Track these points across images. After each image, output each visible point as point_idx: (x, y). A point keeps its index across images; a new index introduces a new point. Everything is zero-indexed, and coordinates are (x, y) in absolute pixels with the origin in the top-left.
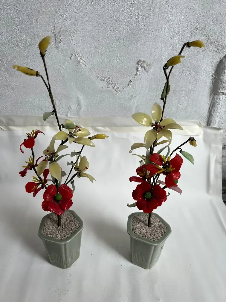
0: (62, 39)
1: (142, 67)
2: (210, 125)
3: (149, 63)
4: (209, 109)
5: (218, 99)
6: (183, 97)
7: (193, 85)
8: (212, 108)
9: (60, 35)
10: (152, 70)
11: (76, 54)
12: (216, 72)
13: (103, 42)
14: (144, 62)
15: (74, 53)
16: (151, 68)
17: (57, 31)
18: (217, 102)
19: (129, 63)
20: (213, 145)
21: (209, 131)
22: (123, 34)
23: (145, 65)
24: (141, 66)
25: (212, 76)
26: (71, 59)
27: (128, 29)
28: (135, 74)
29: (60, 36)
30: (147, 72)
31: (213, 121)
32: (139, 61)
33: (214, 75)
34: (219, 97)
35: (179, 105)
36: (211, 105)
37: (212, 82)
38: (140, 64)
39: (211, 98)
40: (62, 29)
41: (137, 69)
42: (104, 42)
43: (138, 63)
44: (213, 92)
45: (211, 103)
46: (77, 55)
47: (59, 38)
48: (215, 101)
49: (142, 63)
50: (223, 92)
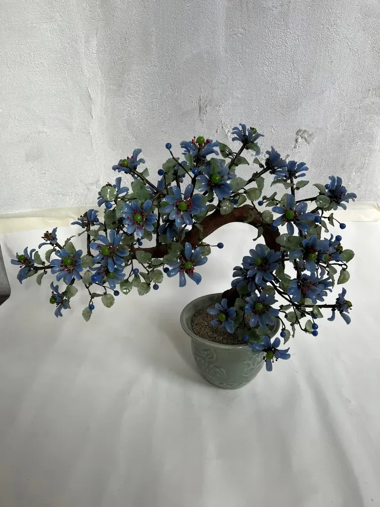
0: (208, 110)
1: (302, 138)
3: (310, 133)
6: (355, 173)
7: (367, 158)
9: (206, 105)
10: (314, 141)
11: (224, 126)
13: (255, 111)
14: (305, 131)
15: (221, 125)
16: (313, 138)
17: (203, 101)
19: (287, 133)
22: (279, 101)
23: (306, 136)
24: (301, 136)
26: (217, 132)
27: (286, 94)
28: (293, 146)
29: (206, 107)
30: (308, 143)
32: (299, 131)
35: (350, 183)
38: (300, 134)
40: (208, 99)
41: (296, 141)
42: (257, 111)
43: (297, 133)
46: (224, 128)
47: (204, 109)
49: (302, 134)
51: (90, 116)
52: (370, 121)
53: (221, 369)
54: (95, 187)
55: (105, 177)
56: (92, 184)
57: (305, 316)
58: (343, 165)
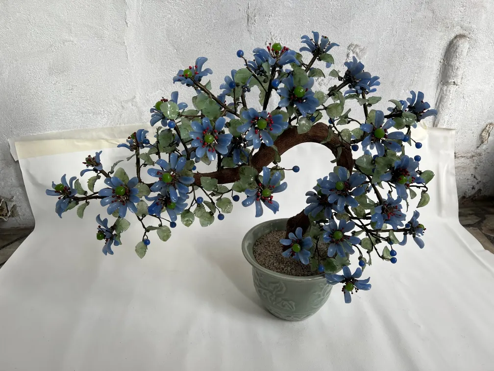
0: (256, 20)
1: (354, 52)
2: (436, 126)
3: (362, 47)
4: (436, 104)
5: (448, 91)
6: (403, 91)
7: (416, 75)
8: (440, 103)
9: (255, 14)
11: (273, 38)
12: (445, 56)
13: (307, 22)
14: (357, 46)
15: (270, 36)
16: (365, 53)
17: (251, 10)
18: (446, 95)
20: (442, 152)
21: (436, 133)
22: (332, 12)
23: (358, 50)
24: (352, 51)
25: (440, 62)
26: (265, 44)
27: (339, 5)
29: (255, 16)
31: (441, 121)
32: (351, 45)
33: (442, 61)
34: (449, 88)
36: (439, 100)
37: (439, 69)
38: (352, 48)
39: (439, 90)
40: (257, 7)
42: (308, 22)
43: (349, 48)
44: (442, 83)
45: (439, 96)
46: (274, 40)
47: (253, 18)
48: (443, 93)
49: (354, 48)
50: (454, 82)
51: (125, 23)
52: (422, 36)
53: (290, 302)
54: (130, 105)
55: (142, 94)
56: (127, 102)
57: (381, 242)
58: (393, 82)
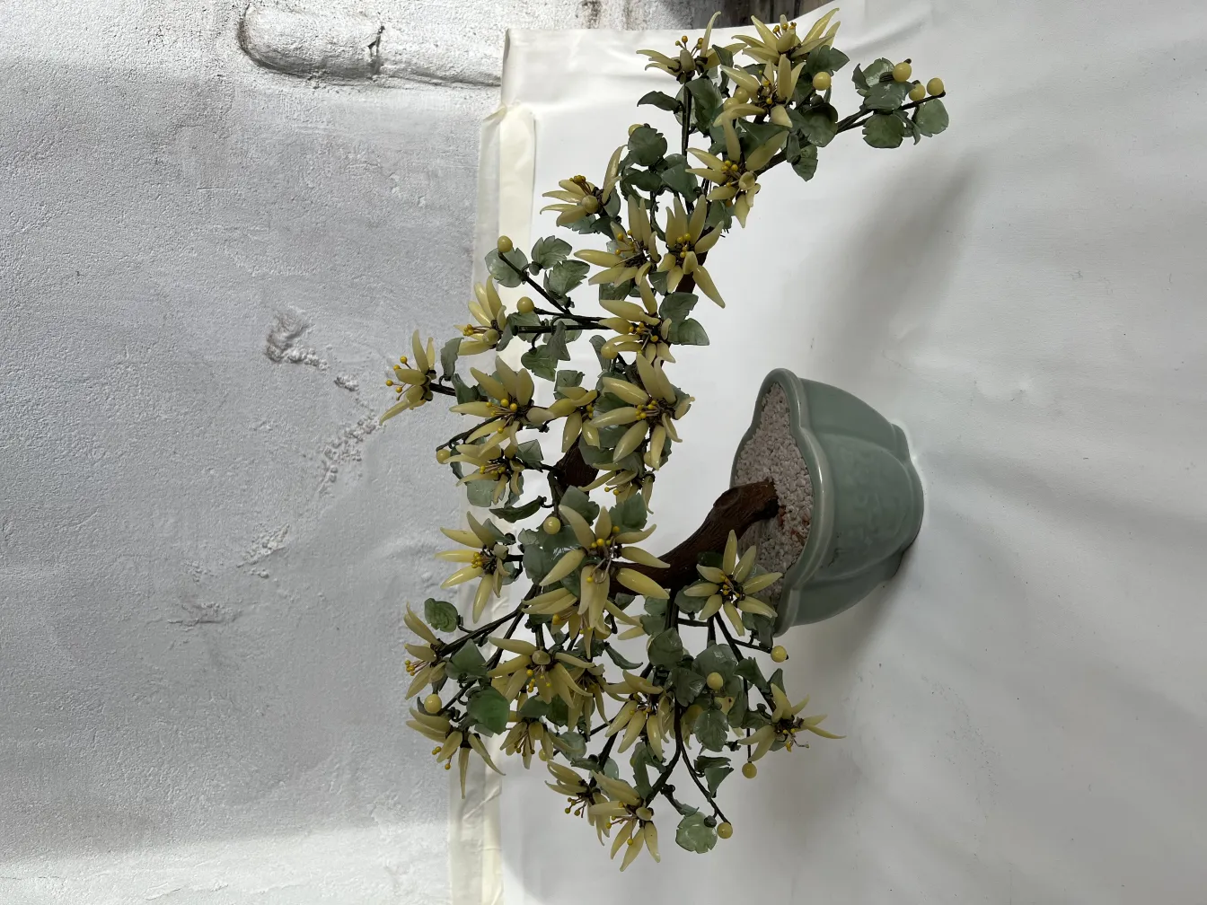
0: (207, 603)
1: (288, 346)
2: (498, 79)
3: (275, 323)
4: (436, 84)
5: (399, 57)
6: (394, 190)
7: (351, 156)
8: (432, 76)
9: (194, 606)
10: (300, 311)
11: (253, 560)
12: (299, 77)
13: (212, 476)
14: (271, 339)
15: (246, 569)
16: (290, 314)
17: (185, 616)
18: (409, 63)
19: (276, 388)
20: (572, 65)
21: (516, 81)
22: (186, 413)
23: (282, 336)
24: (285, 349)
25: (315, 88)
26: (267, 577)
27: (168, 395)
28: (312, 369)
29: (199, 607)
30: (305, 327)
31: (484, 69)
32: (269, 354)
33: (313, 83)
34: (390, 56)
35: (423, 202)
36: (427, 79)
37: (337, 88)
38: (278, 351)
39: (396, 81)
40: (179, 602)
41: (297, 361)
42: (212, 472)
43: (276, 360)
44: (375, 77)
45: (413, 80)
46: (255, 558)
47: (204, 612)
48: (405, 70)
49: (276, 346)
50: (370, 46)
51: (219, 892)
52: (244, 153)
54: (404, 877)
55: (380, 853)
56: (396, 884)
58: (370, 225)
